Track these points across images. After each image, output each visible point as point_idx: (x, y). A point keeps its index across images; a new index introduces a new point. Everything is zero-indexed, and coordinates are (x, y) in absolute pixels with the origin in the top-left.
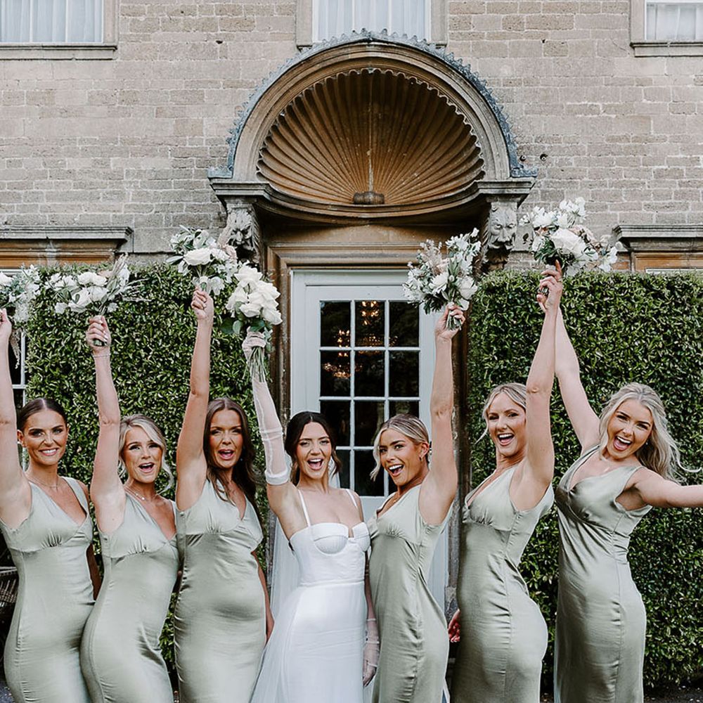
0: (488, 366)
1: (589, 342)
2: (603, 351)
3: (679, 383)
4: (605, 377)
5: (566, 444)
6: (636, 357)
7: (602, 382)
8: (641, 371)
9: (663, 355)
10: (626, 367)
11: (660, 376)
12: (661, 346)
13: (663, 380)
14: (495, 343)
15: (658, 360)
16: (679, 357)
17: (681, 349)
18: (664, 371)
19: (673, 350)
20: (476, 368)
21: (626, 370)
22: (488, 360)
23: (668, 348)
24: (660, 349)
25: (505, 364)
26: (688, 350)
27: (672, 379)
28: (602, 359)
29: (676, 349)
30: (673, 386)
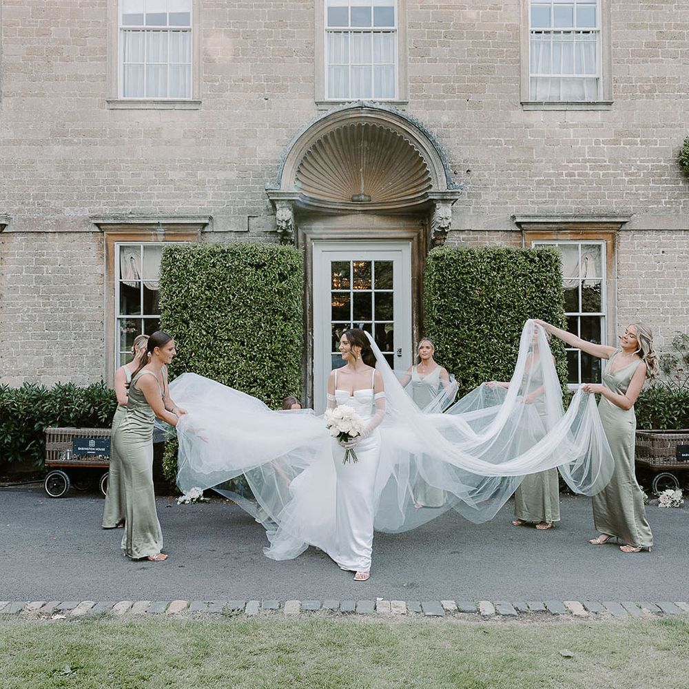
0: (434, 303)
1: (493, 288)
2: (501, 294)
3: (545, 312)
4: (502, 309)
5: (480, 348)
6: (520, 297)
7: (501, 312)
8: (523, 305)
9: (535, 296)
10: (514, 303)
11: (533, 308)
12: (534, 290)
13: (535, 310)
14: (439, 290)
15: (533, 298)
16: (544, 297)
17: (545, 292)
18: (536, 305)
19: (541, 292)
20: (428, 303)
21: (514, 305)
22: (435, 299)
23: (538, 291)
24: (534, 292)
25: (445, 301)
26: (549, 293)
27: (540, 310)
28: (500, 298)
29: (543, 292)
30: (541, 314)
